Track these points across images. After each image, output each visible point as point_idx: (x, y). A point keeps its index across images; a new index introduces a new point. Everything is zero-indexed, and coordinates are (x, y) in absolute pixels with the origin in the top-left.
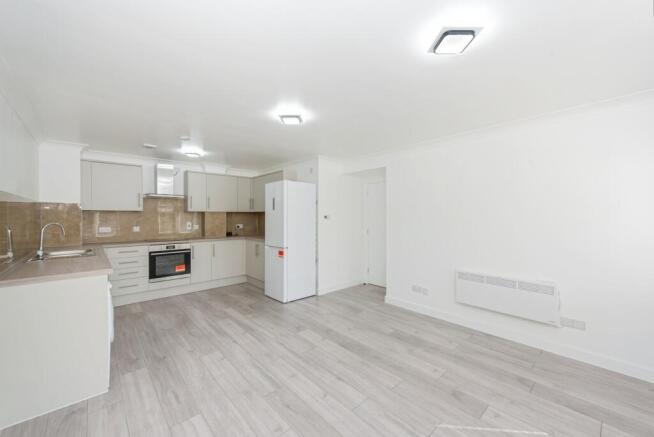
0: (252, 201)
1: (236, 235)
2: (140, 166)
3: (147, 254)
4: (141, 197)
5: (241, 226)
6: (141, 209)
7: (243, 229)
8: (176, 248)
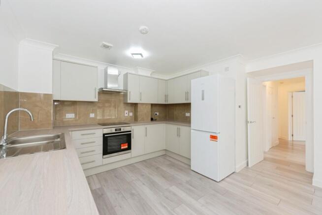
0: (166, 96)
1: (155, 120)
2: (97, 67)
3: (102, 135)
4: (97, 91)
5: (158, 113)
6: (96, 100)
7: (158, 116)
8: (122, 131)
